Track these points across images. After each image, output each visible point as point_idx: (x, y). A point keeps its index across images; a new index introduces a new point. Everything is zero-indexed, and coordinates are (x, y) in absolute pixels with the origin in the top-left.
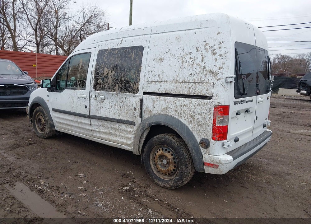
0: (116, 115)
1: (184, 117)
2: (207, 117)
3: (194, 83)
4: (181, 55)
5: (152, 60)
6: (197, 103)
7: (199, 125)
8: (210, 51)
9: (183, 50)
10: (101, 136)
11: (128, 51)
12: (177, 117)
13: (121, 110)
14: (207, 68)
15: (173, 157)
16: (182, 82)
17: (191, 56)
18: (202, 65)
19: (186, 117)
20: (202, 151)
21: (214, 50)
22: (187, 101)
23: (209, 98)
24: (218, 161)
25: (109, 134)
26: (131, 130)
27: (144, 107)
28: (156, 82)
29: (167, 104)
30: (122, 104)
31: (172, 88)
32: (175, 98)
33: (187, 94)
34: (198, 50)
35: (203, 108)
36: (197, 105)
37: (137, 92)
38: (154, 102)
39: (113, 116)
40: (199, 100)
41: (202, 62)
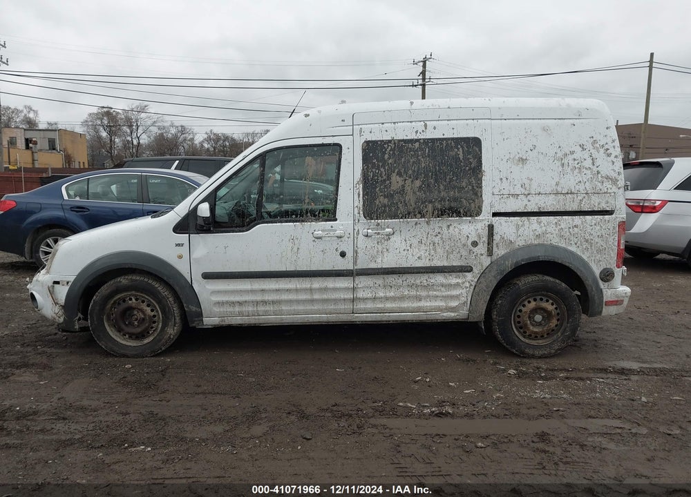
0: (424, 260)
1: (576, 244)
2: (611, 239)
3: (586, 193)
4: (558, 155)
5: (505, 160)
6: (594, 222)
7: (599, 251)
8: (602, 151)
9: (560, 147)
10: (380, 305)
11: (447, 145)
12: (564, 245)
13: (435, 250)
14: (602, 173)
15: (555, 306)
16: (568, 193)
17: (575, 156)
18: (595, 169)
19: (579, 242)
20: (602, 287)
21: (608, 149)
22: (577, 220)
23: (610, 213)
24: (624, 295)
25: (402, 298)
26: (460, 281)
27: (497, 238)
28: (518, 195)
29: (544, 228)
30: (436, 240)
31: (550, 204)
32: (558, 217)
33: (577, 210)
34: (584, 149)
35: (604, 227)
36: (595, 225)
37: (478, 214)
38: (518, 227)
39: (416, 262)
40: (596, 217)
41: (594, 165)
